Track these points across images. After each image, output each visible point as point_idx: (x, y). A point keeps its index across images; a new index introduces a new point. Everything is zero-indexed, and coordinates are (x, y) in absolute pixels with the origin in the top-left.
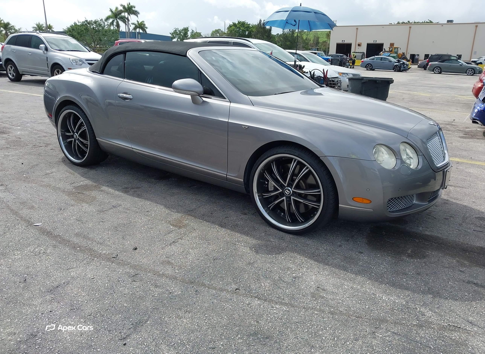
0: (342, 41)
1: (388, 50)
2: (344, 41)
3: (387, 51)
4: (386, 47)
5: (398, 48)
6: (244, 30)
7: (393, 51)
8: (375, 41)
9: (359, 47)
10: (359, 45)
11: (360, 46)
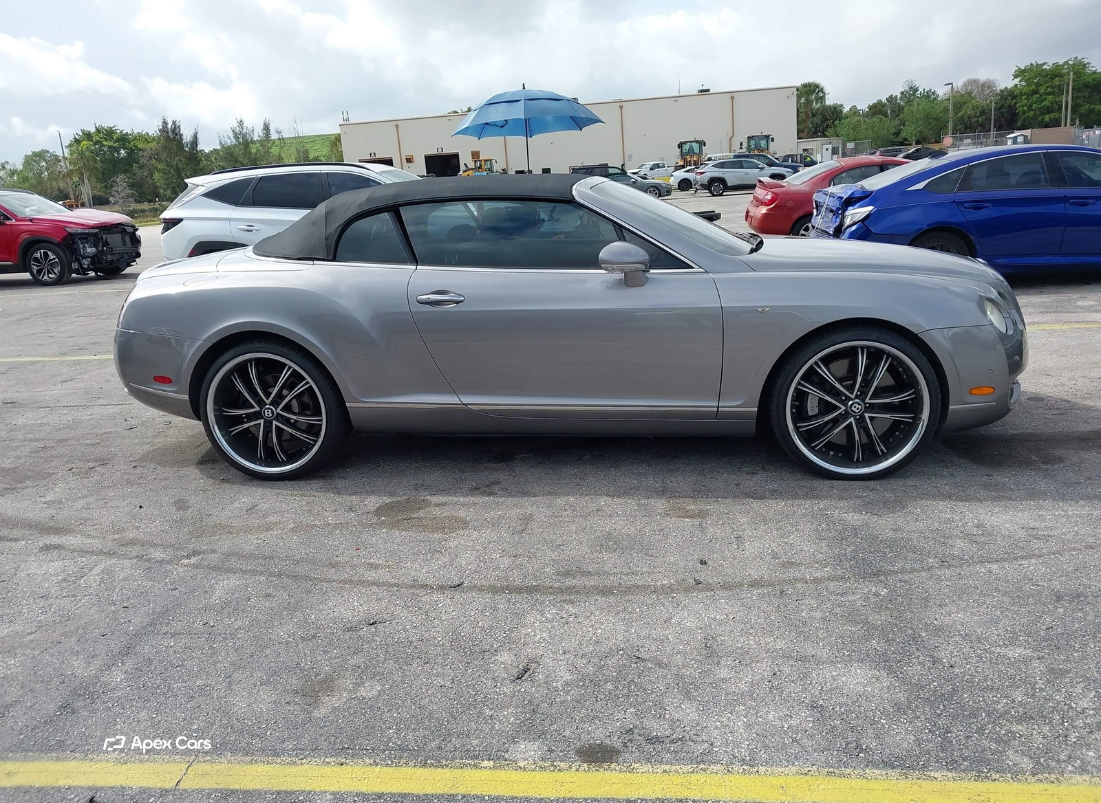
0: (371, 154)
1: (473, 167)
2: (374, 154)
3: (472, 169)
4: (465, 160)
5: (491, 160)
6: (114, 147)
7: (483, 167)
8: (440, 150)
9: (409, 164)
10: (409, 160)
11: (411, 162)
